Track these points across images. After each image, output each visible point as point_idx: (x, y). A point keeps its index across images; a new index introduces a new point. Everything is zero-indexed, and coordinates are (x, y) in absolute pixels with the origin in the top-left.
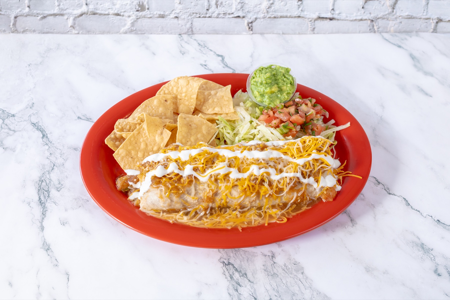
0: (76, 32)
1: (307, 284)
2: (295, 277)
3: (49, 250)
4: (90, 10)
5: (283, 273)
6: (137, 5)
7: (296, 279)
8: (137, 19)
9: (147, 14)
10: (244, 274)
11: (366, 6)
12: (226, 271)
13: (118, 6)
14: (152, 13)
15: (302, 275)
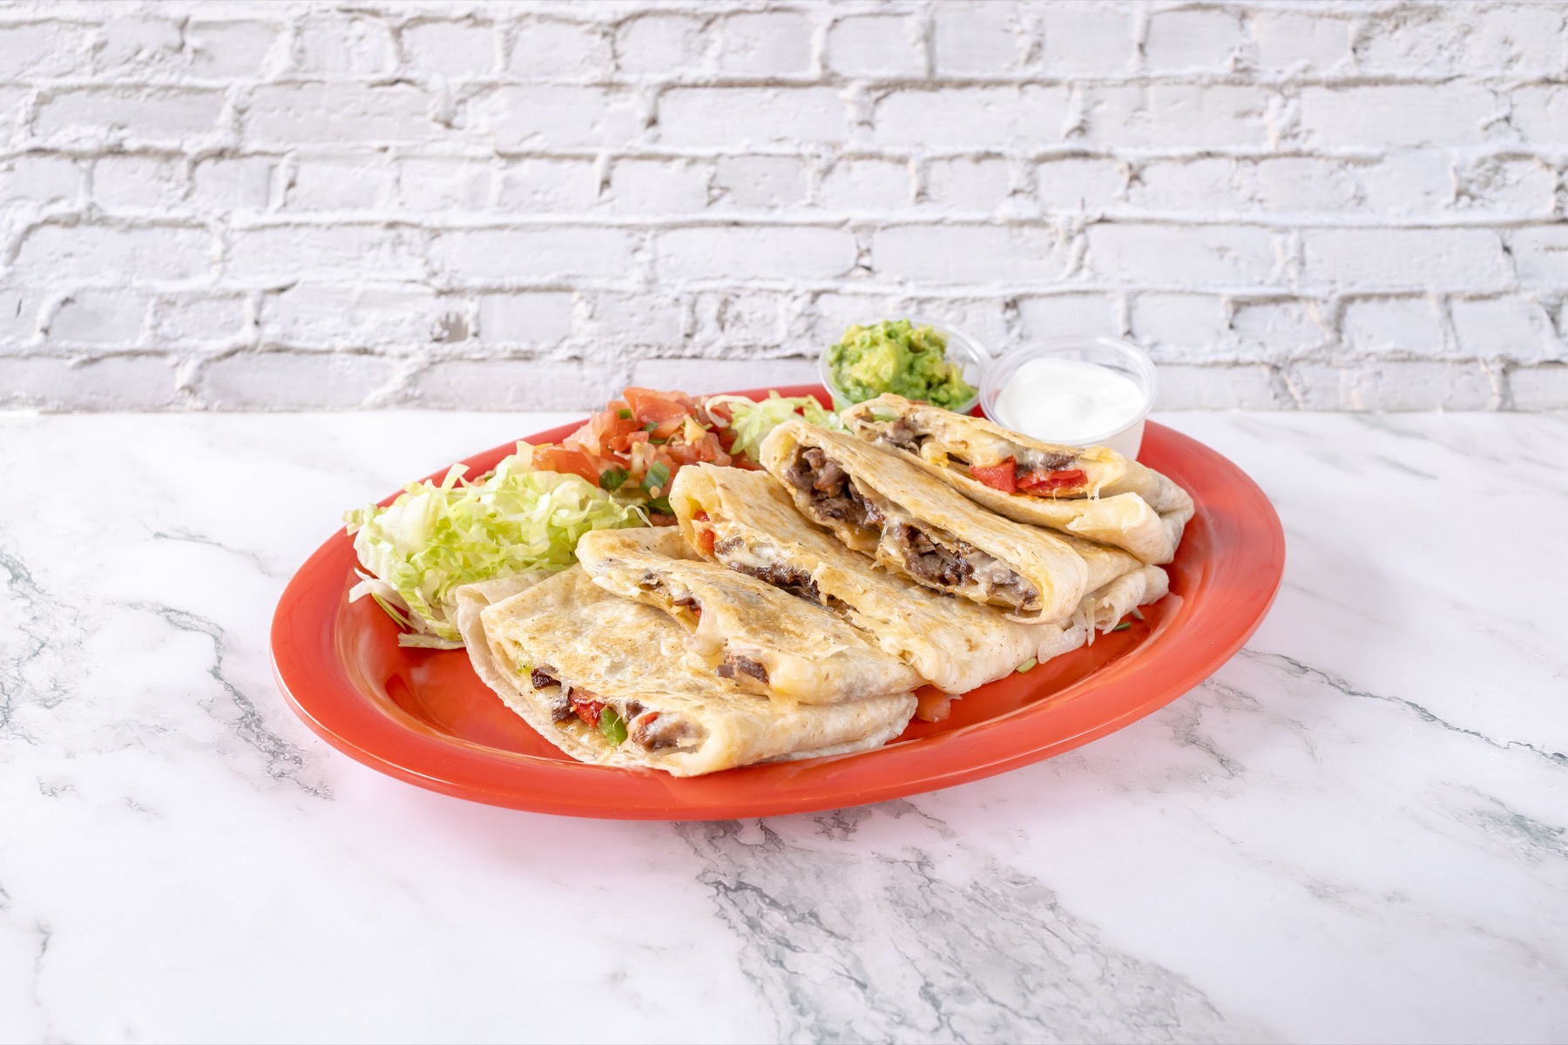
4: (266, 340)
6: (437, 325)
8: (433, 364)
9: (471, 350)
10: (807, 915)
11: (1239, 322)
13: (366, 327)
14: (487, 345)
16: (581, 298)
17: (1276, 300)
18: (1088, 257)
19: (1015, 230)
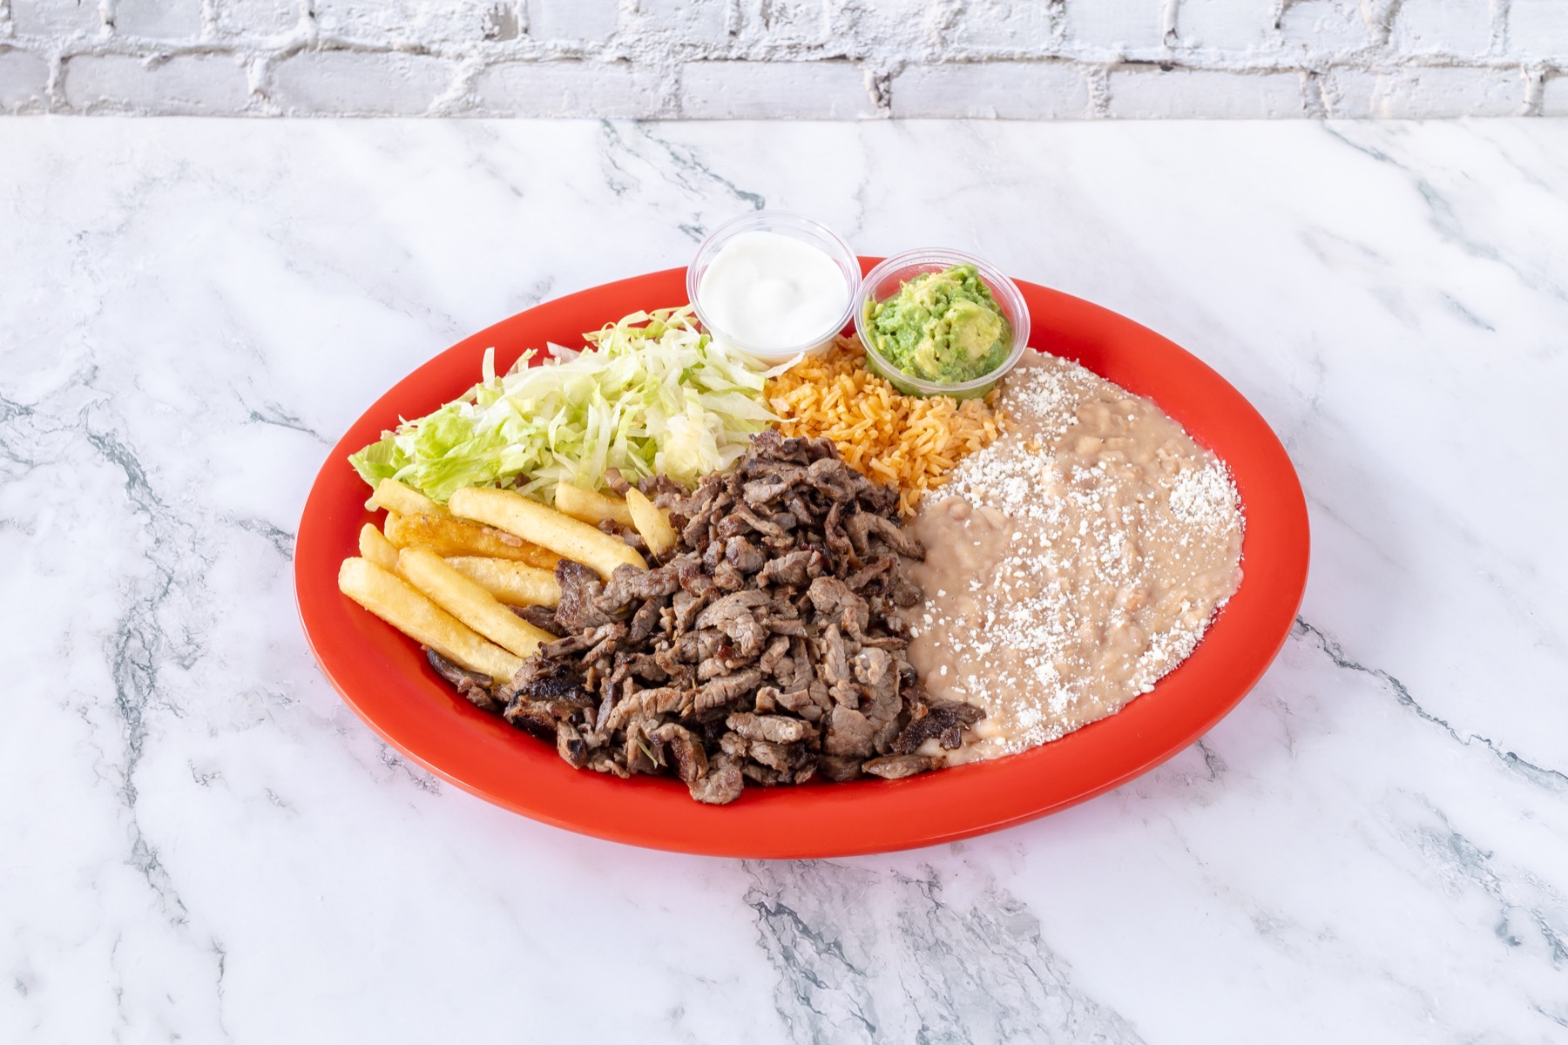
0: (276, 110)
1: (1050, 976)
2: (1012, 953)
3: (153, 868)
4: (324, 35)
5: (968, 940)
6: (487, 18)
7: (1013, 958)
9: (523, 48)
10: (832, 945)
11: (1288, 21)
12: (768, 933)
13: (420, 21)
15: (1033, 946)
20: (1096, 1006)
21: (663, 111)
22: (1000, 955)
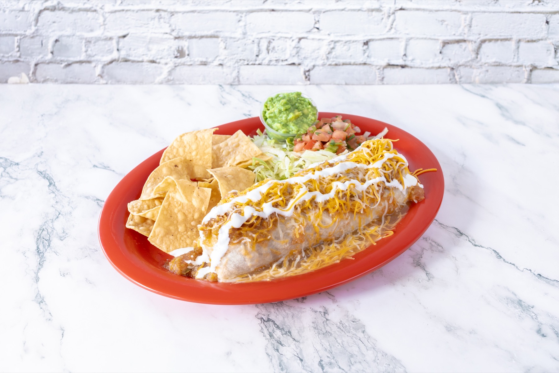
0: (105, 82)
1: (369, 344)
2: (354, 336)
3: (42, 303)
4: (122, 57)
5: (338, 331)
6: (176, 51)
7: (355, 338)
8: (175, 67)
9: (187, 61)
10: (288, 332)
11: (444, 51)
12: (264, 327)
13: (153, 52)
14: (192, 59)
15: (362, 334)
16: (222, 40)
17: (458, 42)
18: (394, 24)
19: (370, 13)
20: (386, 354)
21: (233, 82)
22: (350, 336)
